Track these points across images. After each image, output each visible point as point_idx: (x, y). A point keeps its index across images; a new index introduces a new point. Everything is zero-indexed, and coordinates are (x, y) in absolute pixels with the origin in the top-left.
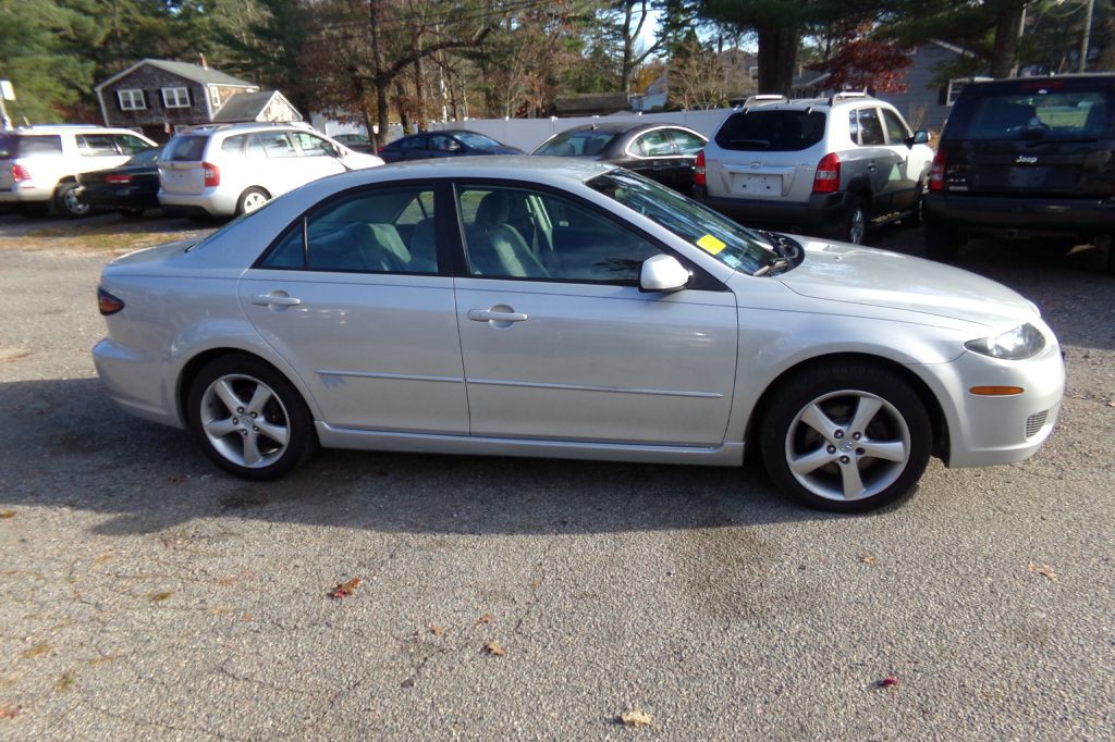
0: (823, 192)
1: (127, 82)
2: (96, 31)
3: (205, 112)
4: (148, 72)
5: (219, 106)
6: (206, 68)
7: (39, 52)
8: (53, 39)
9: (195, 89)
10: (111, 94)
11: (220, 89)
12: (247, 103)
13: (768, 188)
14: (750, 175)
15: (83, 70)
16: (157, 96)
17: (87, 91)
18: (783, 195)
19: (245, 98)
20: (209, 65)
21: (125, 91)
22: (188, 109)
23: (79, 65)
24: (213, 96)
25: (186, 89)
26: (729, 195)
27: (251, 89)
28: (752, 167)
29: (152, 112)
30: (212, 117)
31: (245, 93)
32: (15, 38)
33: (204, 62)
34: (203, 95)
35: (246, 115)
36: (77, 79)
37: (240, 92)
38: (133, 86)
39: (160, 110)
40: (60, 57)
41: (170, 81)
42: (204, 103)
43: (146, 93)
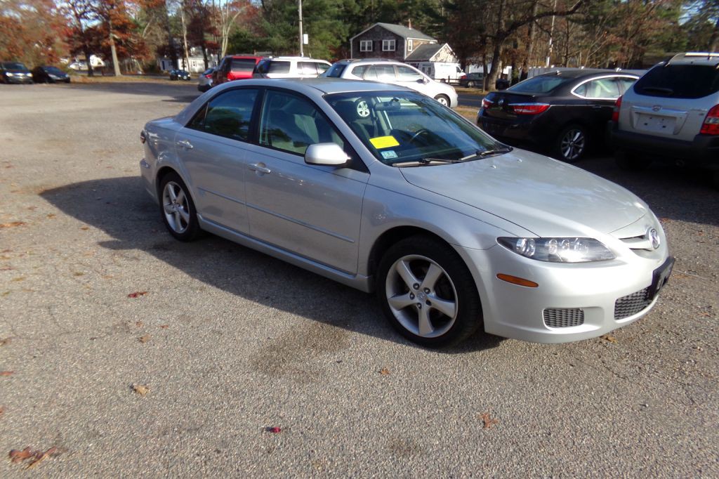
0: (710, 135)
1: (366, 36)
2: (355, 7)
3: (403, 54)
4: (378, 30)
5: (411, 51)
6: (410, 29)
7: (326, 18)
8: (338, 11)
9: (400, 40)
10: (357, 43)
11: (414, 41)
12: (427, 50)
13: (664, 127)
14: (651, 116)
15: (344, 28)
16: (379, 45)
17: (345, 40)
18: (674, 134)
19: (427, 47)
20: (413, 27)
21: (363, 41)
22: (393, 52)
23: (343, 26)
24: (409, 45)
25: (395, 41)
26: (633, 131)
27: (432, 42)
28: (654, 110)
29: (375, 53)
30: (406, 57)
31: (428, 44)
32: (317, 11)
33: (410, 25)
34: (403, 44)
35: (424, 57)
36: (341, 34)
37: (425, 43)
38: (368, 38)
39: (379, 52)
40: (335, 21)
41: (388, 35)
42: (403, 49)
43: (374, 42)
